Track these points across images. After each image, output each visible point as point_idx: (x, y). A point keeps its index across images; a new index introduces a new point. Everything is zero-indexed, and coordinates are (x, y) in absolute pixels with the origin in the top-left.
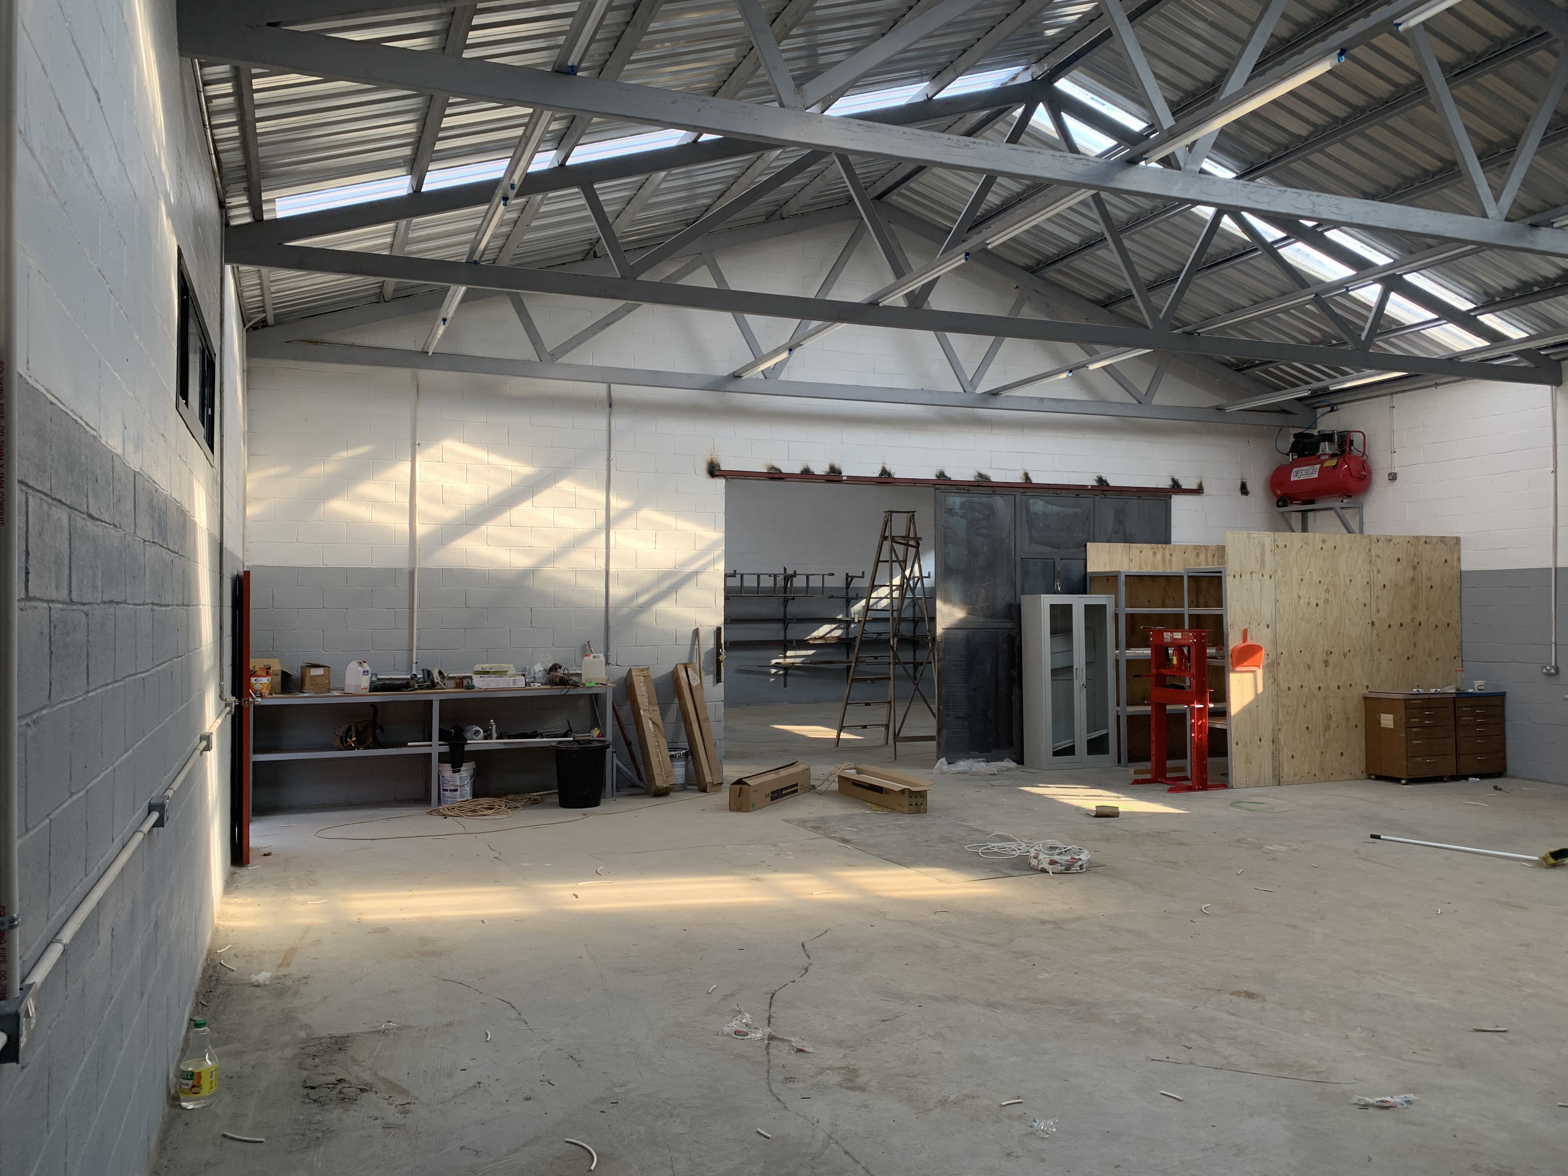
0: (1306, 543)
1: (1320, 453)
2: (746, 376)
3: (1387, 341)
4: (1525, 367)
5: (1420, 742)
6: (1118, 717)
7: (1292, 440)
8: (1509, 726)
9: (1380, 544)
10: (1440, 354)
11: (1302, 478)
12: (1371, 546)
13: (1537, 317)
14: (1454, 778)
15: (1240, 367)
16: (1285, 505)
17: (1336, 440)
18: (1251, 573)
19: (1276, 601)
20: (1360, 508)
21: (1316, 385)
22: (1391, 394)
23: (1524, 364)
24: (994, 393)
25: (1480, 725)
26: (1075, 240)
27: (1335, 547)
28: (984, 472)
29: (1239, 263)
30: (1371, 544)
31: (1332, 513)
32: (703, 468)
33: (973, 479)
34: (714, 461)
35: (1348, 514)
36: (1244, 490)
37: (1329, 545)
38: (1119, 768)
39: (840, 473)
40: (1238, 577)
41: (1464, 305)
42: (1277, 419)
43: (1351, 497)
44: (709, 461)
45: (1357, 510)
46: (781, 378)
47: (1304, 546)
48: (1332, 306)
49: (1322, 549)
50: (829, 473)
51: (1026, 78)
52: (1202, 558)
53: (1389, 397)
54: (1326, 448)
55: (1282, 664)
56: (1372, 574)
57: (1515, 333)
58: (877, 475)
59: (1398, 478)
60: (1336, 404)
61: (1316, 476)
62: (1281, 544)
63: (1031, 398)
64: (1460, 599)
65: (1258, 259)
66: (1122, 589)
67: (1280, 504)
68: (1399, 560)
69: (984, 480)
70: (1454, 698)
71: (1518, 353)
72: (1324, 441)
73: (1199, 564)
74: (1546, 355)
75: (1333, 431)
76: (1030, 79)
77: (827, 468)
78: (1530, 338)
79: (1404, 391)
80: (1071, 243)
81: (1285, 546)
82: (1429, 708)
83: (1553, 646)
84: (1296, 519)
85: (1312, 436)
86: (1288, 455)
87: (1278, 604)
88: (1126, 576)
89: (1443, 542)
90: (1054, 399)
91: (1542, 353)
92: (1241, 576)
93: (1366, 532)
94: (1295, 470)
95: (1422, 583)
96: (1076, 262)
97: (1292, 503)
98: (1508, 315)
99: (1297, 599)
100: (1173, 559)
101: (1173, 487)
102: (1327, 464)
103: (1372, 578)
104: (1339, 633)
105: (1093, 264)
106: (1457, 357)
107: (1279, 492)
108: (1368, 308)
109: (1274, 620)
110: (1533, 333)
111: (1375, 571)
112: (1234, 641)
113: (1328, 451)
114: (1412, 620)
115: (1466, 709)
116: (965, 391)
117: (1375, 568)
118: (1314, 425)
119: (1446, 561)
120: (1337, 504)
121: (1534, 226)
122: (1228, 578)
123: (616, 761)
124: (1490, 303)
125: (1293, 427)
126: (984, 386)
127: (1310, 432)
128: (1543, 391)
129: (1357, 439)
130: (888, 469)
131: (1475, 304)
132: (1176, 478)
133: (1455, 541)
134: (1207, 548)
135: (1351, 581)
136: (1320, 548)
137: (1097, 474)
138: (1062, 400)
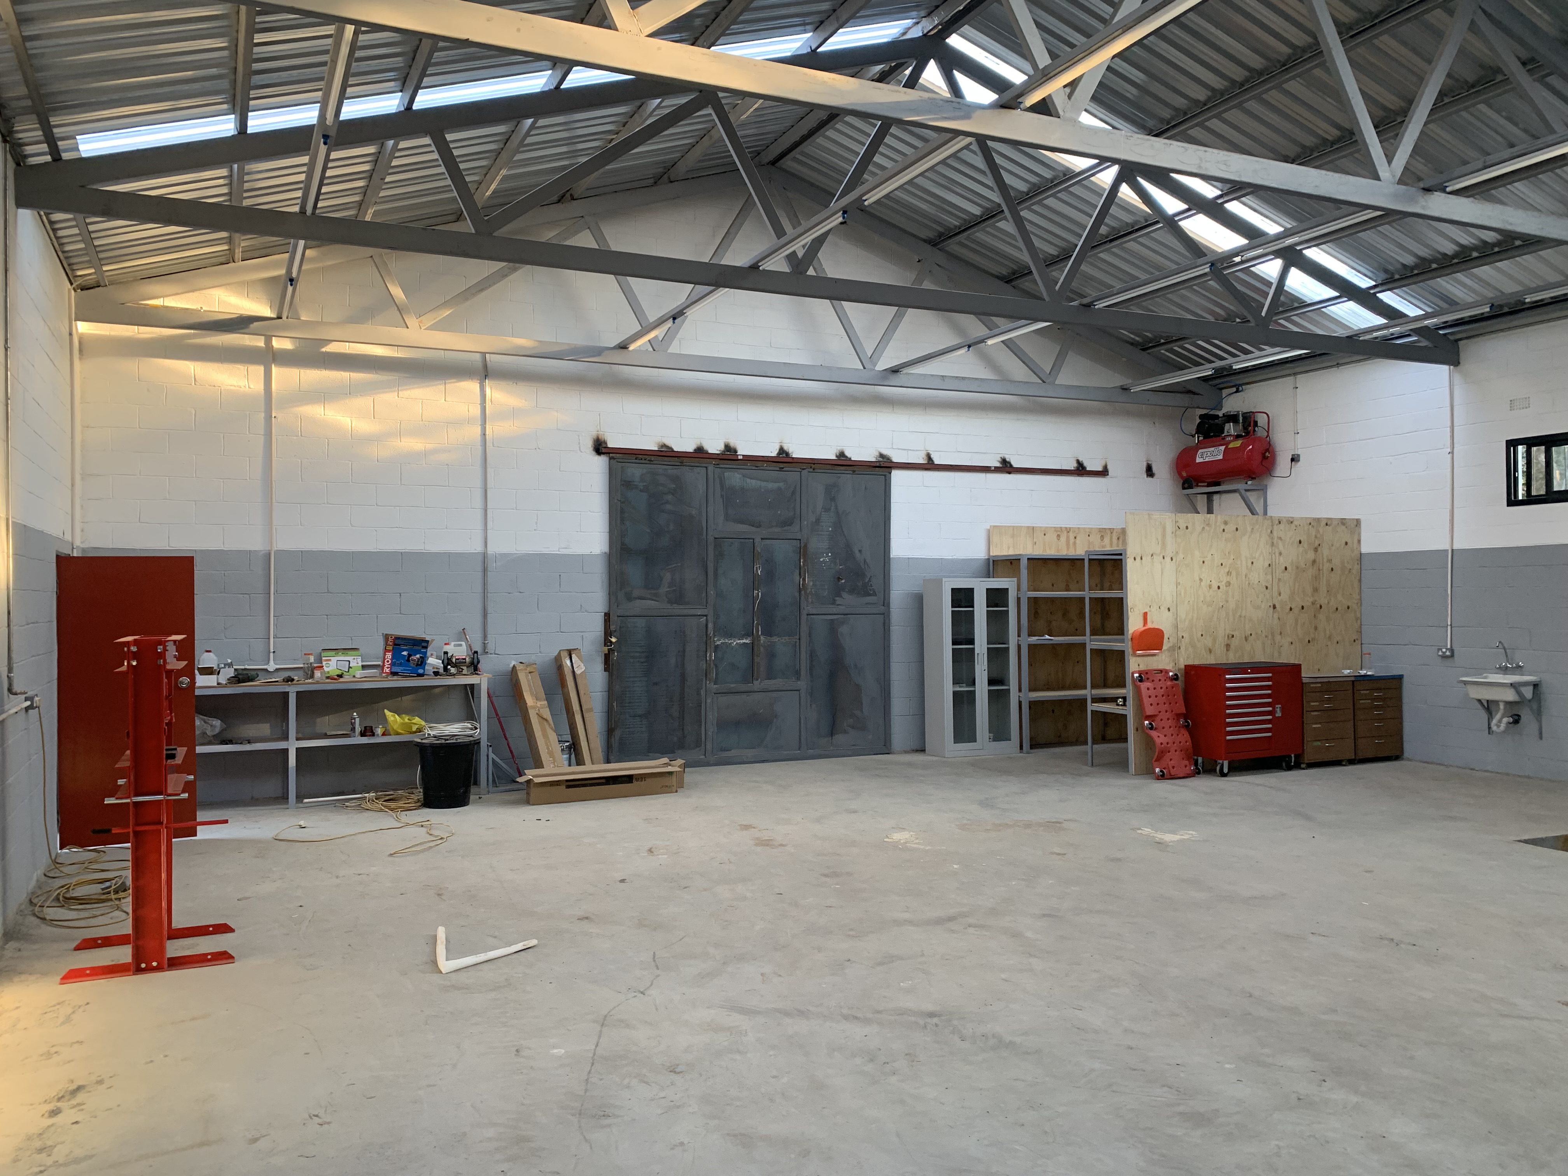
0: (1208, 525)
1: (1226, 433)
2: (632, 347)
3: (1287, 319)
4: (1426, 346)
5: (1319, 726)
6: (1020, 703)
7: (1198, 421)
8: (1406, 708)
9: (1282, 526)
10: (1340, 333)
11: (1207, 460)
12: (1273, 528)
13: (1436, 296)
14: (1352, 762)
15: (1145, 347)
16: (1190, 487)
17: (1241, 421)
18: (1152, 555)
19: (1177, 584)
20: (1263, 490)
21: (1219, 364)
22: (1295, 374)
23: (1424, 343)
24: (895, 371)
25: (1377, 708)
26: (976, 211)
27: (1237, 529)
28: (885, 452)
29: (1140, 237)
30: (1272, 526)
31: (1237, 495)
32: (589, 444)
33: (874, 460)
34: (600, 437)
35: (1252, 497)
36: (1150, 472)
37: (1231, 527)
38: (1022, 754)
39: (736, 451)
40: (1138, 559)
41: (1364, 282)
42: (1182, 400)
43: (1255, 478)
44: (595, 437)
45: (1261, 492)
46: (671, 350)
47: (1207, 528)
48: (1234, 283)
49: (1224, 530)
50: (724, 451)
51: (916, 33)
52: (1107, 540)
53: (1292, 378)
54: (1230, 429)
55: (1183, 648)
56: (1273, 556)
57: (1411, 311)
58: (774, 454)
59: (1301, 459)
60: (1241, 385)
61: (1221, 457)
62: (1183, 526)
63: (932, 375)
64: (1360, 581)
65: (1159, 233)
66: (1024, 572)
67: (1186, 485)
68: (1300, 542)
69: (885, 460)
70: (1353, 681)
71: (1416, 331)
72: (1229, 422)
73: (1104, 547)
74: (1445, 335)
75: (1238, 412)
76: (921, 34)
77: (721, 447)
78: (1427, 316)
79: (1307, 372)
80: (973, 214)
81: (1187, 528)
82: (1327, 692)
83: (1449, 628)
84: (1201, 502)
85: (1217, 417)
86: (1193, 436)
87: (1179, 587)
88: (1028, 559)
89: (1343, 524)
90: (957, 377)
91: (1441, 332)
92: (1141, 559)
93: (1269, 514)
94: (1200, 451)
95: (1323, 565)
96: (978, 234)
97: (1197, 486)
98: (1407, 293)
99: (1199, 582)
100: (1078, 541)
101: (1078, 469)
102: (1231, 446)
103: (1274, 560)
104: (1240, 616)
105: (994, 236)
106: (1356, 335)
107: (1184, 474)
108: (1269, 284)
109: (1175, 602)
110: (1429, 310)
111: (1277, 555)
112: (1134, 625)
113: (1232, 432)
114: (1313, 603)
115: (1365, 692)
116: (864, 368)
117: (1277, 550)
118: (1219, 406)
119: (1346, 543)
120: (1241, 486)
121: (1428, 190)
122: (1128, 560)
123: (491, 755)
124: (1390, 282)
125: (1198, 407)
126: (883, 364)
127: (1216, 414)
128: (1442, 371)
129: (1262, 420)
130: (785, 448)
131: (1375, 281)
132: (1080, 459)
133: (1355, 523)
134: (1111, 531)
135: (1252, 563)
136: (1221, 530)
137: (1001, 456)
138: (963, 378)
